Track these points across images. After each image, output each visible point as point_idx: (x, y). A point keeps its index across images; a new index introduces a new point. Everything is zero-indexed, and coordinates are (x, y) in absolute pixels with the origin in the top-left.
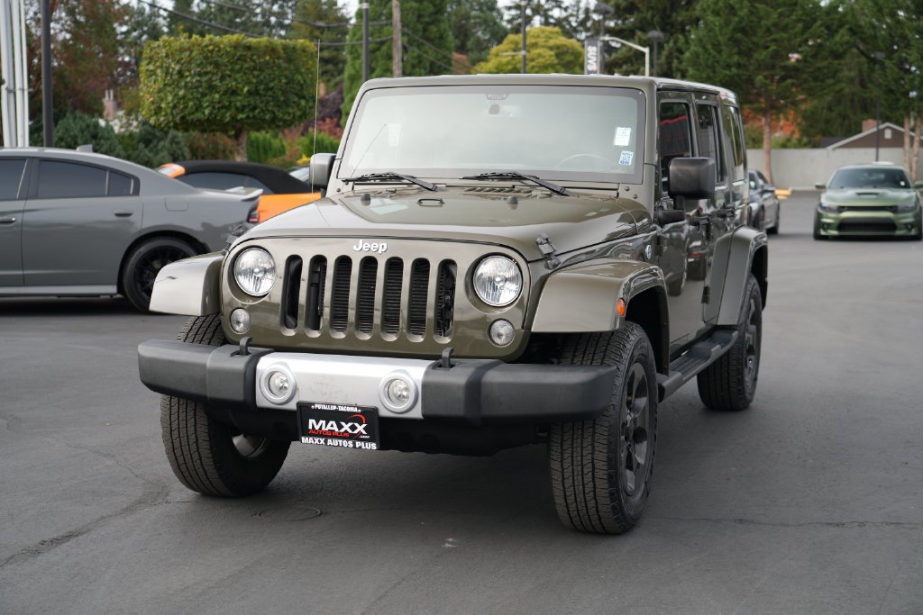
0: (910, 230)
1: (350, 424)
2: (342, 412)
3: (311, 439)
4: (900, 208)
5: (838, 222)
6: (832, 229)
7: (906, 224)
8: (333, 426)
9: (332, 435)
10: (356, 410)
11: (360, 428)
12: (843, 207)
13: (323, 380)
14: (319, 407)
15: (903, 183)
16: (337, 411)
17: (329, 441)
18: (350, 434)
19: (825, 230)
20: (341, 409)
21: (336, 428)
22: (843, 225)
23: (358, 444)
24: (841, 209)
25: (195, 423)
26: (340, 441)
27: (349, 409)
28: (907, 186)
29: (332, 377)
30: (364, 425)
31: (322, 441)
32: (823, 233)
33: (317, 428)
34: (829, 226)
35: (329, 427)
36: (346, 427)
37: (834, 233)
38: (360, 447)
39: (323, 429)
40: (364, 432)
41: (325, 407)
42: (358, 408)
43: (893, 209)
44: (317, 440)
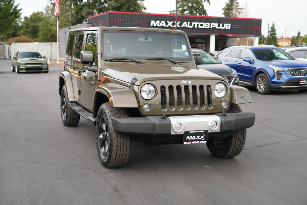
0: (46, 70)
1: (200, 136)
2: (199, 133)
3: (187, 142)
4: (43, 64)
5: (25, 68)
6: (24, 70)
7: (45, 68)
8: (194, 137)
9: (194, 140)
10: (202, 132)
11: (202, 137)
12: (27, 64)
13: (192, 124)
14: (191, 132)
15: (40, 56)
16: (197, 133)
17: (192, 142)
18: (199, 139)
19: (21, 70)
20: (198, 132)
21: (195, 138)
22: (27, 69)
23: (201, 142)
24: (26, 64)
25: (127, 144)
26: (196, 142)
27: (200, 132)
28: (41, 57)
29: (195, 123)
30: (204, 136)
31: (190, 143)
32: (20, 71)
33: (189, 139)
34: (22, 69)
35: (193, 138)
36: (198, 137)
37: (25, 71)
38: (201, 143)
39: (191, 139)
40: (203, 138)
41: (193, 132)
42: (203, 131)
43: (41, 64)
44: (188, 142)
